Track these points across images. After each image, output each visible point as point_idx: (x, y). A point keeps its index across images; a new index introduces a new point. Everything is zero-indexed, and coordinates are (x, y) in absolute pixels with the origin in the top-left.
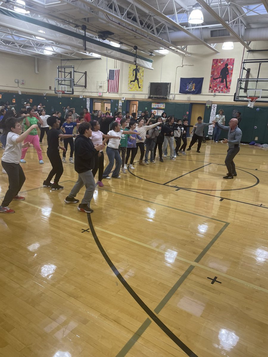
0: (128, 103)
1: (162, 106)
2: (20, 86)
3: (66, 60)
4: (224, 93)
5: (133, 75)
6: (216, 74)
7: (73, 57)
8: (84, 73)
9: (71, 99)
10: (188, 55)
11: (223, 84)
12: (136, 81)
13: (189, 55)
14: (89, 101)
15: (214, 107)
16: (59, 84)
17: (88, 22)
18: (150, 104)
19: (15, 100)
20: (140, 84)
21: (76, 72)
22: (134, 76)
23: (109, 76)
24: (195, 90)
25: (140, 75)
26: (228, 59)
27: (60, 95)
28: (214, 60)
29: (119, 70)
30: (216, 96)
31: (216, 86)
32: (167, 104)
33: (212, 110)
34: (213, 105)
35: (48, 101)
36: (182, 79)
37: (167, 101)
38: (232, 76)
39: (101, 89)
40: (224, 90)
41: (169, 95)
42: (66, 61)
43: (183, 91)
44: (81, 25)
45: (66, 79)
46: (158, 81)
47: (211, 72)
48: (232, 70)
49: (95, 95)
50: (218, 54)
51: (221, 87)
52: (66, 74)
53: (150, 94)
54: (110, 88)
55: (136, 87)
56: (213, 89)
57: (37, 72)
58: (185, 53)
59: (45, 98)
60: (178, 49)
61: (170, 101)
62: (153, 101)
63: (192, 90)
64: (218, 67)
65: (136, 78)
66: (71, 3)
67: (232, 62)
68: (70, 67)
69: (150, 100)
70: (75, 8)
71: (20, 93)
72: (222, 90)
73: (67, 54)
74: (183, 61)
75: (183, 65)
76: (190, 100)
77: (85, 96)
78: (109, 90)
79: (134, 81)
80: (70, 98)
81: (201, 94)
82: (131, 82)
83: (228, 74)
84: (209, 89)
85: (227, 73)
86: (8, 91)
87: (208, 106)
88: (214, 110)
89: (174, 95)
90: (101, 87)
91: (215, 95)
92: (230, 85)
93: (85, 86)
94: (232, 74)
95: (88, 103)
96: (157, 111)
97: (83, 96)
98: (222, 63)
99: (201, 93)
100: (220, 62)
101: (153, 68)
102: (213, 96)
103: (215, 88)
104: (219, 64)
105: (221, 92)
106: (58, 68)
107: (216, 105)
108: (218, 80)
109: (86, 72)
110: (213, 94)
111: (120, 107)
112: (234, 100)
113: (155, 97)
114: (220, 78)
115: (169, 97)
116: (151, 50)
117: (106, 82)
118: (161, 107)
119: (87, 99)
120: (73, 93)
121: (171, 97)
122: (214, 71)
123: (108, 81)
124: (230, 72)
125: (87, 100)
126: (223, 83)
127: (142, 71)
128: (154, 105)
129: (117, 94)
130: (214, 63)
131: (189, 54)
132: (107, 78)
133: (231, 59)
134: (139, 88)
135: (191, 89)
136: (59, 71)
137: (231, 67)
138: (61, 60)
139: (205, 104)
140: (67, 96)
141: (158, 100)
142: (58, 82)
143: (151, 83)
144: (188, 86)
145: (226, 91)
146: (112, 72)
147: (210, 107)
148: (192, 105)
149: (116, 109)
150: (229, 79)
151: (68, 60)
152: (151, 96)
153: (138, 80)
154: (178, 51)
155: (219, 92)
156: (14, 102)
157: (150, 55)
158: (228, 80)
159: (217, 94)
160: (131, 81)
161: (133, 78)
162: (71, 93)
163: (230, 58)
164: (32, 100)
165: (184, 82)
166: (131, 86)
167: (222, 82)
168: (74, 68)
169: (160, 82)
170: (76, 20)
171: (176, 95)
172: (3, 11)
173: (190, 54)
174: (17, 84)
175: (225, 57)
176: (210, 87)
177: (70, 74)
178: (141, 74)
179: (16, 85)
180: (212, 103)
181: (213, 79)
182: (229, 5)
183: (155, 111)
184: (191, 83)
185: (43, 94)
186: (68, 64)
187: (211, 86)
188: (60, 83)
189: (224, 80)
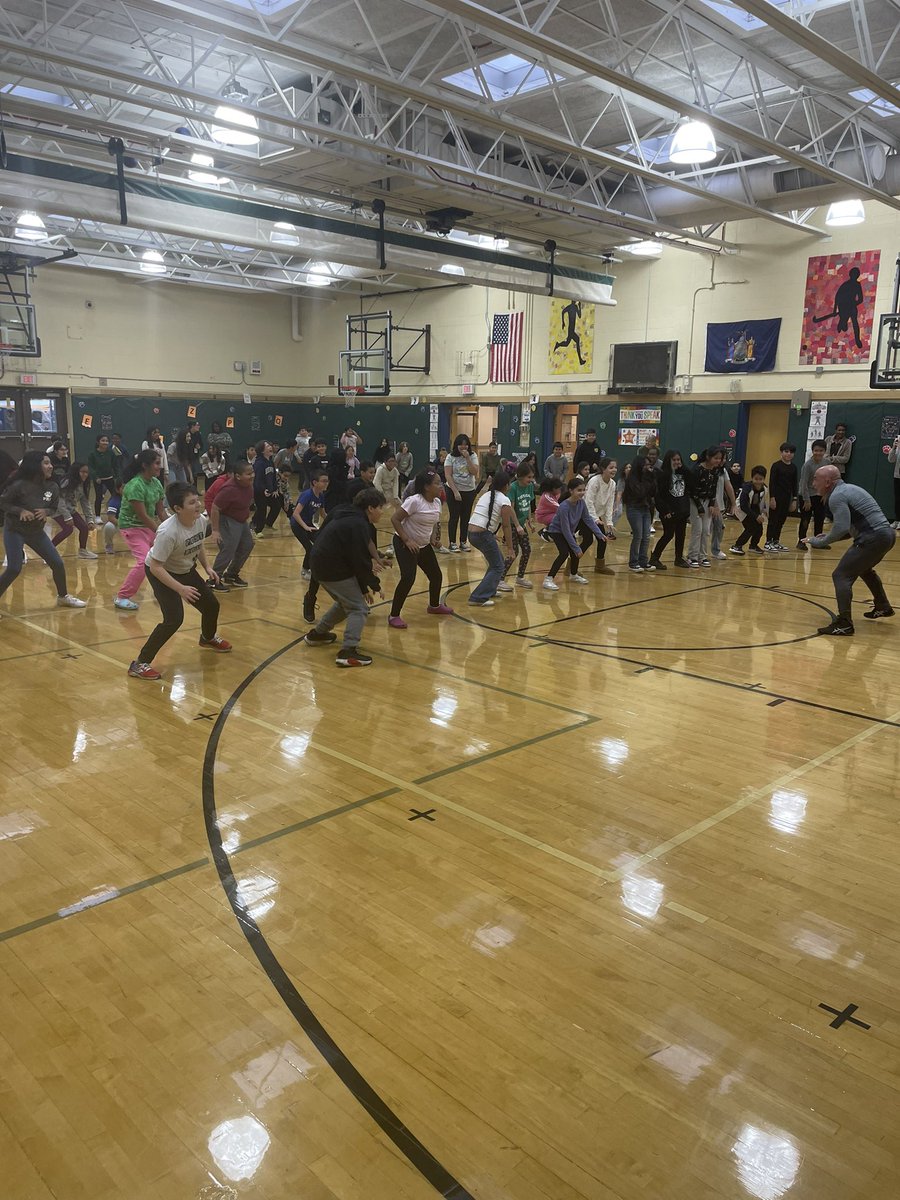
0: (549, 412)
1: (652, 415)
2: (249, 379)
3: (374, 295)
4: (852, 361)
5: (564, 325)
6: (820, 303)
7: (390, 287)
8: (423, 331)
9: (388, 408)
10: (728, 251)
11: (847, 336)
12: (572, 342)
13: (734, 251)
14: (437, 411)
15: (819, 412)
16: (351, 367)
17: (389, 190)
18: (614, 410)
19: (232, 419)
20: (583, 350)
21: (397, 328)
22: (566, 328)
23: (494, 335)
24: (754, 359)
25: (584, 323)
26: (858, 255)
27: (351, 400)
28: (812, 260)
29: (522, 314)
30: (823, 376)
31: (822, 342)
32: (667, 409)
33: (813, 422)
34: (814, 404)
35: (324, 418)
36: (713, 329)
37: (666, 399)
38: (874, 308)
39: (469, 373)
40: (851, 353)
41: (673, 379)
42: (374, 299)
43: (716, 364)
44: (372, 200)
45: (369, 352)
46: (640, 338)
47: (806, 301)
48: (874, 288)
49: (453, 393)
50: (826, 240)
51: (841, 343)
52: (371, 338)
53: (615, 381)
54: (495, 371)
55: (571, 362)
56: (815, 354)
57: (296, 336)
58: (718, 248)
59: (318, 411)
60: (685, 235)
61: (675, 398)
62: (623, 400)
63: (746, 360)
64: (828, 282)
65: (573, 335)
66: (325, 149)
67: (872, 261)
68: (381, 316)
69: (615, 398)
70: (338, 160)
71: (248, 401)
72: (843, 356)
73: (373, 278)
74: (713, 270)
75: (714, 285)
76: (739, 393)
77: (426, 397)
78: (495, 375)
79: (565, 344)
80: (384, 406)
81: (775, 370)
82: (556, 347)
83: (861, 300)
84: (801, 354)
85: (857, 298)
86: (215, 396)
87: (799, 407)
88: (818, 421)
89: (687, 380)
90: (470, 367)
91: (820, 373)
92: (868, 338)
93: (427, 370)
94: (873, 299)
95: (434, 419)
96: (636, 433)
97: (421, 398)
98: (838, 267)
99: (773, 367)
100: (832, 266)
101: (614, 302)
102: (814, 376)
103: (821, 350)
104: (831, 272)
105: (840, 360)
106: (349, 322)
107: (825, 404)
108: (830, 321)
109: (428, 327)
110: (813, 368)
111: (524, 425)
112: (873, 385)
113: (627, 390)
114: (834, 314)
115: (672, 385)
116: (606, 245)
117: (487, 350)
118: (649, 419)
119: (431, 406)
120: (387, 392)
121: (679, 385)
122: (813, 296)
123: (491, 348)
124: (867, 294)
125: (432, 411)
126: (845, 330)
127: (588, 310)
128: (625, 415)
129: (516, 386)
130: (813, 271)
131: (730, 248)
132: (487, 340)
133: (869, 253)
134: (582, 362)
135: (740, 358)
136: (351, 330)
137: (871, 278)
138: (362, 297)
139: (788, 402)
140: (377, 401)
141: (639, 398)
142: (349, 361)
143: (616, 346)
144: (731, 349)
145: (855, 355)
146: (501, 322)
147: (806, 413)
148: (746, 409)
149: (513, 431)
150: (866, 319)
151: (380, 295)
152: (618, 386)
153: (577, 339)
154: (691, 241)
155: (834, 362)
156: (232, 426)
157: (604, 263)
158: (861, 319)
159: (827, 367)
160: (558, 345)
161: (563, 334)
162: (381, 390)
163: (863, 249)
164: (281, 418)
165: (720, 337)
166: (557, 359)
167: (842, 327)
168: (390, 317)
169: (644, 342)
170: (353, 189)
171: (695, 379)
172: (144, 187)
173: (737, 246)
174: (240, 375)
175: (849, 249)
176: (804, 348)
177: (383, 337)
178: (588, 321)
179: (238, 377)
180: (811, 397)
181: (812, 321)
182: (804, 95)
183: (629, 433)
184: (742, 338)
185: (311, 399)
186: (379, 306)
187: (808, 343)
188: (353, 364)
189: (850, 320)
